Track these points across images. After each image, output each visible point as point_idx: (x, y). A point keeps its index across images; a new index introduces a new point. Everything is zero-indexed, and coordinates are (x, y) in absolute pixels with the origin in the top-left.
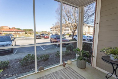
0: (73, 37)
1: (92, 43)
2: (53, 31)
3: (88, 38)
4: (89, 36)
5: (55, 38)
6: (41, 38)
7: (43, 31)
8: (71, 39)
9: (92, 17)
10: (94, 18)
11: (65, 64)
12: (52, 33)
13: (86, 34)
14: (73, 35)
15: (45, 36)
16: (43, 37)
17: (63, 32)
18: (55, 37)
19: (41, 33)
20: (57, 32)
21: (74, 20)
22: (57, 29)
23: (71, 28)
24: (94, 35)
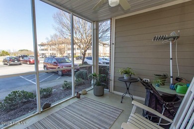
0: (83, 60)
1: (109, 65)
2: (46, 50)
3: (103, 61)
4: (105, 58)
5: (55, 63)
6: (20, 64)
7: (22, 50)
8: (81, 63)
9: (107, 33)
10: (109, 35)
11: (80, 94)
12: (43, 54)
13: (101, 55)
14: (84, 58)
15: (31, 60)
16: (26, 62)
17: (66, 52)
18: (54, 61)
19: (17, 53)
20: (55, 52)
21: (84, 35)
22: (54, 47)
23: (79, 46)
24: (110, 56)
